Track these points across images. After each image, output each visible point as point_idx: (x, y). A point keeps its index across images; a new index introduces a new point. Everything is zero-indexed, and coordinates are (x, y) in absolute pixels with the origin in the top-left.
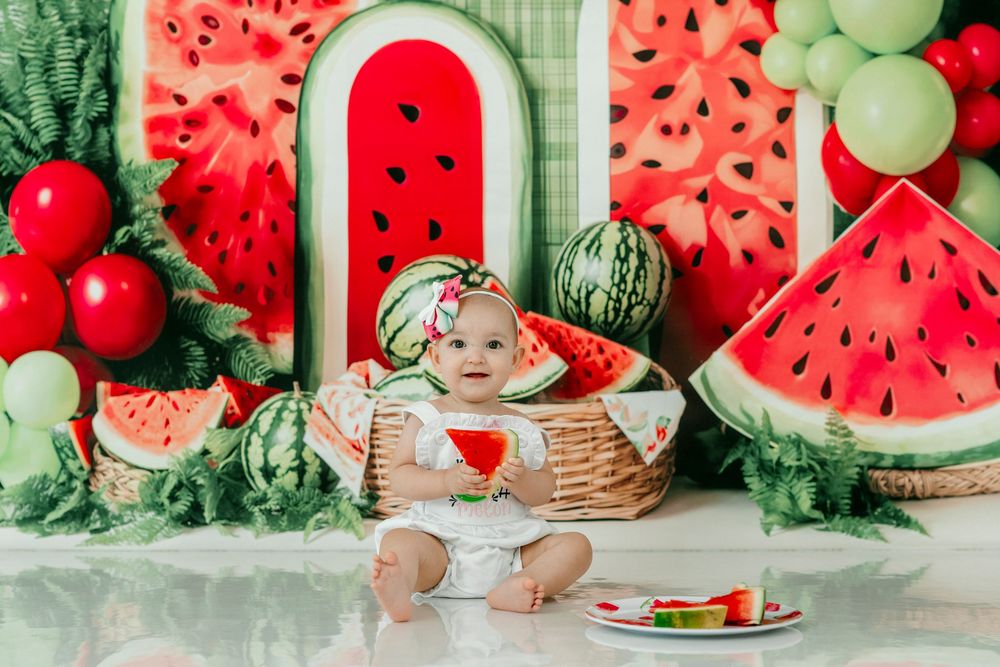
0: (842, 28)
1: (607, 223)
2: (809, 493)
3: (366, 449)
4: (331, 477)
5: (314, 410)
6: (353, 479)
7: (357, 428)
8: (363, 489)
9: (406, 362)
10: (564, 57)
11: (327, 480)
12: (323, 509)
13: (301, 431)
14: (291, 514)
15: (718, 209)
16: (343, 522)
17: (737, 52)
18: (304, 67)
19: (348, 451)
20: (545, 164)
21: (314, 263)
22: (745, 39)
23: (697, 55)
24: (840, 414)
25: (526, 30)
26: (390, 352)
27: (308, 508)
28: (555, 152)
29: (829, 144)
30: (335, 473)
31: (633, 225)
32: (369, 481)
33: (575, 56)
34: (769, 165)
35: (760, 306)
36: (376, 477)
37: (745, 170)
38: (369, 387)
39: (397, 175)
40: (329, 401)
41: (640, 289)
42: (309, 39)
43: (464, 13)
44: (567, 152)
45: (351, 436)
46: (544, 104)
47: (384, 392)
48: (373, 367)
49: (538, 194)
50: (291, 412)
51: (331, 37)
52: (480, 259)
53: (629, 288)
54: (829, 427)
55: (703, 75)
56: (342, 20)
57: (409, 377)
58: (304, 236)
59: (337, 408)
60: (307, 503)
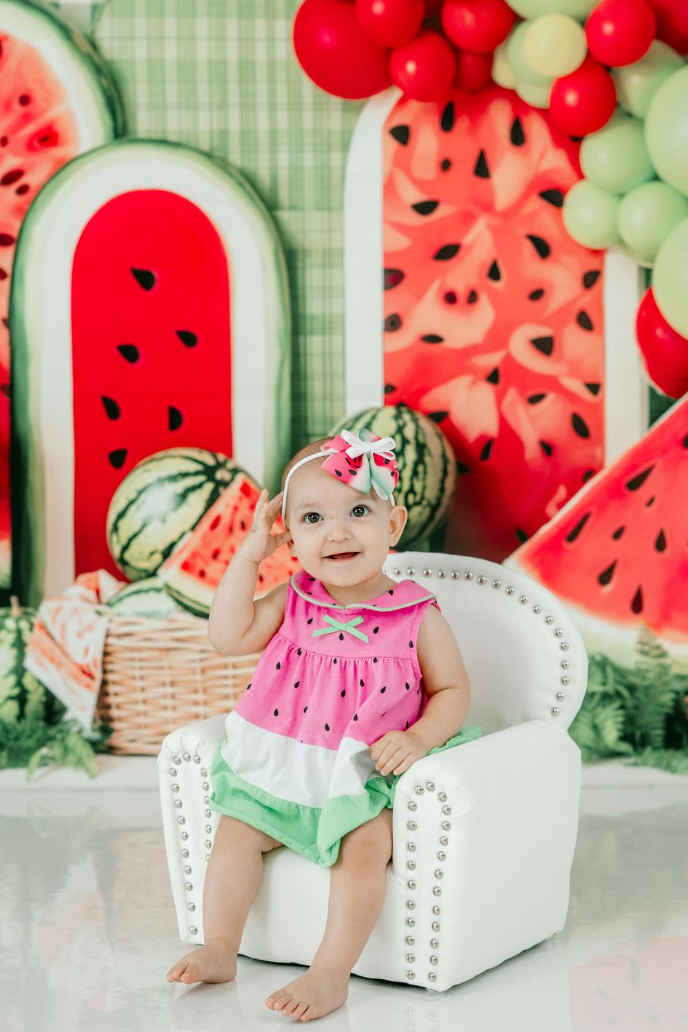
0: (662, 173)
1: (378, 410)
2: (616, 723)
3: (98, 674)
4: (57, 706)
5: (36, 630)
6: (83, 709)
7: (86, 651)
8: (94, 721)
9: (143, 575)
10: (329, 209)
11: (52, 711)
12: (49, 743)
13: (21, 655)
14: (11, 751)
15: (512, 393)
16: (72, 758)
17: (536, 204)
18: (17, 224)
19: (77, 678)
20: (305, 339)
21: (33, 458)
22: (544, 188)
23: (488, 207)
24: (653, 633)
25: (283, 176)
26: (124, 563)
27: (31, 743)
28: (317, 325)
29: (644, 314)
30: (60, 703)
31: (411, 412)
32: (102, 712)
33: (342, 208)
34: (573, 340)
35: (560, 505)
36: (108, 707)
37: (544, 346)
38: (99, 601)
39: (129, 353)
40: (54, 619)
41: (418, 487)
42: (23, 190)
43: (209, 156)
44: (332, 325)
45: (80, 659)
46: (304, 269)
47: (118, 608)
48: (104, 579)
49: (298, 375)
50: (9, 631)
51: (49, 187)
52: (229, 453)
53: (406, 486)
54: (639, 647)
55: (494, 231)
56: (62, 166)
57: (147, 591)
58: (21, 425)
59: (63, 628)
60: (30, 737)
